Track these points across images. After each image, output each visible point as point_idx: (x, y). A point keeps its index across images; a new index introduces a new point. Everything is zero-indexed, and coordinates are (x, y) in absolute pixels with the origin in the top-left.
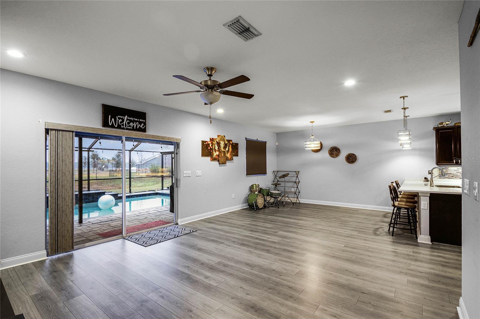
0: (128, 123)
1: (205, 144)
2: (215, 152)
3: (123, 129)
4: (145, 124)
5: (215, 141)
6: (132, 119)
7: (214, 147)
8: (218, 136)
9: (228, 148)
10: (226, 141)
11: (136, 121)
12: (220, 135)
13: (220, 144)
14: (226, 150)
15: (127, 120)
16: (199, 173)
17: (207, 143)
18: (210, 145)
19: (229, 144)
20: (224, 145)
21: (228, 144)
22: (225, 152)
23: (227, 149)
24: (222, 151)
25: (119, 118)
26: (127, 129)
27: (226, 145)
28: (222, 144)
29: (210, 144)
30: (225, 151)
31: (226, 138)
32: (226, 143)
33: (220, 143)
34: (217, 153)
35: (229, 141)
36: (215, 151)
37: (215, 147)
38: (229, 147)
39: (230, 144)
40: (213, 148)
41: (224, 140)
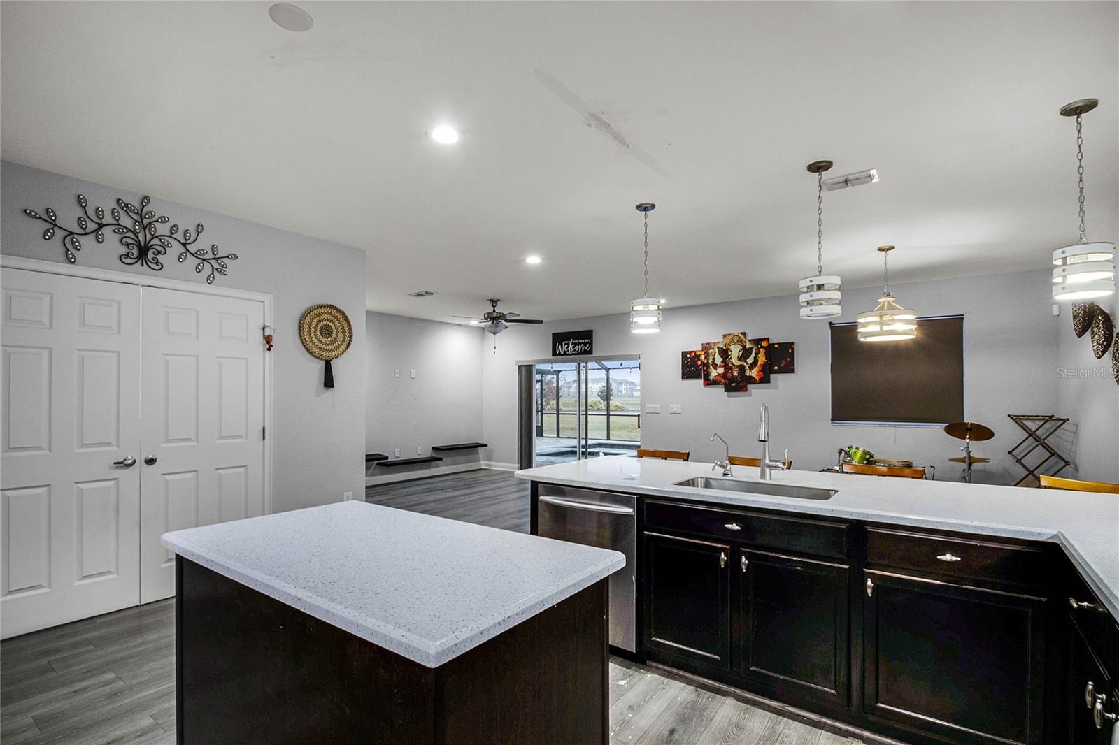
0: (574, 347)
1: (688, 356)
2: (715, 369)
3: (569, 354)
4: (591, 344)
5: (713, 348)
6: (577, 341)
7: (711, 360)
8: (725, 336)
9: (755, 358)
10: (747, 342)
11: (581, 343)
12: (730, 334)
13: (728, 353)
14: (746, 362)
15: (573, 343)
16: (675, 407)
17: (693, 354)
18: (702, 357)
19: (758, 349)
20: (741, 353)
21: (754, 349)
22: (744, 366)
23: (750, 360)
24: (733, 365)
25: (565, 344)
26: (572, 354)
27: (745, 353)
28: (735, 351)
29: (700, 355)
30: (745, 364)
31: (750, 337)
32: (748, 346)
33: (728, 349)
34: (721, 371)
35: (757, 342)
36: (715, 367)
37: (714, 359)
38: (757, 353)
39: (762, 347)
40: (708, 361)
41: (741, 342)
